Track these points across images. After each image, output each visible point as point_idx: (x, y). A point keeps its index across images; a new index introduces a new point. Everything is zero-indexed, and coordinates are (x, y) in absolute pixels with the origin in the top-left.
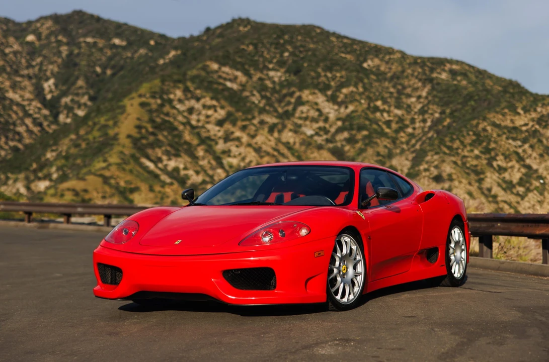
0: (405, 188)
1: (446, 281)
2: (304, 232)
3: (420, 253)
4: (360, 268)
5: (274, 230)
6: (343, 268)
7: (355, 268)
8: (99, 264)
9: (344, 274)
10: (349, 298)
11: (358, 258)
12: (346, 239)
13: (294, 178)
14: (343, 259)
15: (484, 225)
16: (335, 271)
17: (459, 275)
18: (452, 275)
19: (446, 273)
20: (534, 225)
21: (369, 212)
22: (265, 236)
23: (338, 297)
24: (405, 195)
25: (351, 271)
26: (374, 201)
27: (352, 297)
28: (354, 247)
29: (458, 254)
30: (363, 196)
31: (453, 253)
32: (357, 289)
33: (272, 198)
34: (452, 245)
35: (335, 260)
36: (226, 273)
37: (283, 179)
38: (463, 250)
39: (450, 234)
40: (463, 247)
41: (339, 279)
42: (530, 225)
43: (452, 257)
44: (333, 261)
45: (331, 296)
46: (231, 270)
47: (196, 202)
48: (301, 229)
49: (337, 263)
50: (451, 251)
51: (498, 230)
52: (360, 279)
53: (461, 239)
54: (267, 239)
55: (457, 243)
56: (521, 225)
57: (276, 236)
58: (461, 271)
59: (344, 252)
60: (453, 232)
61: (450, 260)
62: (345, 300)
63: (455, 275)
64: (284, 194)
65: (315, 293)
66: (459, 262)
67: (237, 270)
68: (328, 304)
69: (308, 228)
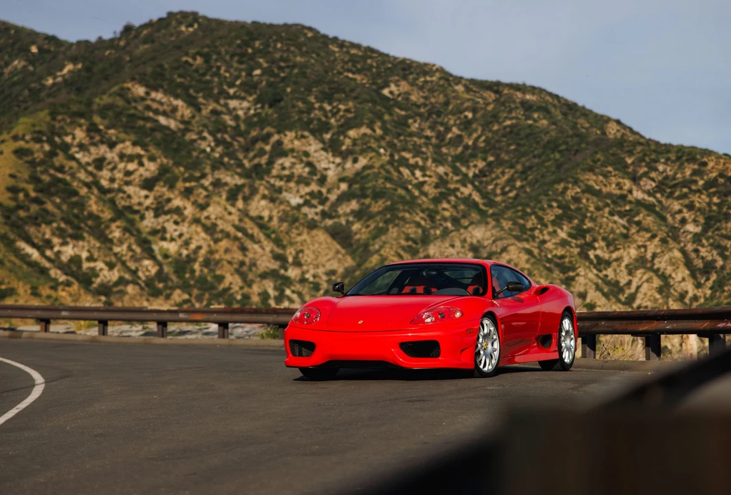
0: (525, 284)
1: (558, 365)
2: (458, 315)
3: (537, 339)
4: (496, 345)
5: (434, 313)
6: (484, 344)
7: (493, 344)
8: (291, 341)
9: (485, 349)
10: (489, 368)
11: (495, 337)
12: (486, 322)
13: (434, 273)
14: (484, 337)
15: (587, 324)
16: (479, 345)
17: (569, 361)
18: (563, 360)
19: (558, 357)
20: (637, 322)
21: (500, 301)
22: (427, 317)
23: (481, 367)
24: (526, 289)
25: (490, 346)
27: (490, 367)
28: (492, 329)
29: (568, 341)
31: (564, 341)
32: (494, 362)
34: (564, 334)
36: (402, 345)
37: (424, 274)
38: (572, 339)
39: (561, 324)
40: (572, 336)
41: (482, 352)
42: (633, 322)
43: (563, 345)
44: (478, 338)
45: (477, 366)
46: (406, 343)
48: (455, 312)
49: (481, 340)
50: (563, 338)
51: (601, 329)
52: (496, 354)
53: (571, 329)
54: (429, 320)
55: (567, 332)
56: (625, 322)
57: (436, 318)
58: (571, 357)
59: (486, 331)
60: (564, 322)
61: (561, 347)
62: (486, 369)
63: (566, 360)
65: (464, 362)
66: (569, 349)
67: (410, 343)
68: (474, 372)
69: (462, 312)
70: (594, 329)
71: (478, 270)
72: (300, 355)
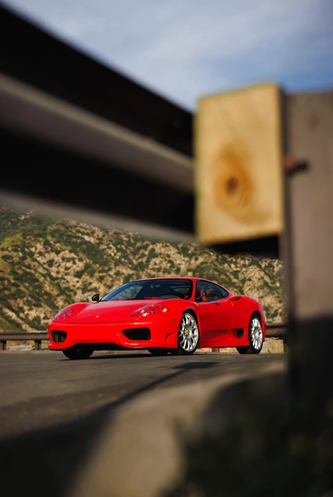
0: (224, 294)
1: (250, 350)
2: (165, 310)
3: (233, 330)
4: (196, 333)
5: (149, 310)
6: (186, 331)
7: (193, 332)
8: (52, 331)
9: (187, 335)
11: (195, 327)
12: (188, 316)
13: (158, 286)
14: (186, 326)
16: (182, 332)
17: (258, 348)
18: (253, 347)
19: (248, 344)
21: (201, 303)
22: (144, 313)
23: (184, 347)
24: (223, 297)
25: (191, 333)
26: (204, 298)
27: (191, 348)
28: (193, 321)
29: (257, 334)
30: (198, 294)
31: (254, 334)
32: (194, 344)
34: (253, 329)
35: (182, 328)
36: (124, 331)
37: (152, 287)
38: (260, 333)
39: (251, 322)
40: (261, 331)
41: (184, 337)
43: (253, 336)
45: (180, 346)
46: (127, 330)
47: (101, 301)
48: (163, 308)
49: (183, 329)
50: (253, 332)
52: (196, 339)
53: (259, 326)
54: (145, 315)
55: (256, 328)
57: (150, 313)
58: (259, 345)
59: (187, 323)
60: (253, 321)
61: (252, 338)
62: (188, 349)
63: (255, 347)
65: (171, 343)
66: (257, 340)
67: (130, 330)
68: (178, 351)
69: (167, 308)
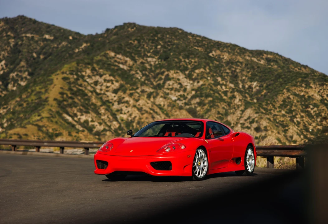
0: (226, 131)
1: (245, 173)
2: (183, 147)
3: (233, 159)
4: (206, 163)
5: (171, 146)
6: (199, 163)
7: (204, 163)
8: (97, 160)
9: (199, 166)
10: (201, 175)
11: (205, 159)
12: (200, 151)
13: (177, 126)
14: (199, 159)
15: (269, 151)
16: (196, 164)
17: (251, 171)
18: (247, 171)
19: (244, 169)
20: (292, 151)
21: (210, 140)
22: (167, 149)
23: (197, 175)
24: (226, 134)
25: (202, 164)
26: (212, 136)
27: (202, 175)
28: (204, 155)
29: (250, 161)
30: (207, 133)
31: (248, 161)
32: (204, 172)
33: (167, 134)
34: (248, 157)
35: (196, 160)
36: (152, 163)
37: (172, 126)
38: (253, 160)
39: (246, 152)
40: (253, 158)
41: (197, 167)
42: (290, 151)
43: (248, 163)
44: (195, 160)
45: (194, 174)
46: (154, 162)
47: (134, 136)
48: (182, 146)
49: (197, 161)
50: (247, 159)
51: (275, 154)
52: (206, 168)
53: (252, 154)
54: (167, 150)
55: (250, 156)
56: (286, 151)
57: (171, 149)
58: (252, 169)
59: (199, 156)
60: (248, 151)
61: (247, 164)
62: (200, 176)
63: (249, 171)
64: (172, 133)
65: (187, 172)
66: (251, 165)
67: (156, 162)
68: (193, 178)
69: (185, 146)
70: (272, 154)
71: (200, 124)
72: (102, 168)
